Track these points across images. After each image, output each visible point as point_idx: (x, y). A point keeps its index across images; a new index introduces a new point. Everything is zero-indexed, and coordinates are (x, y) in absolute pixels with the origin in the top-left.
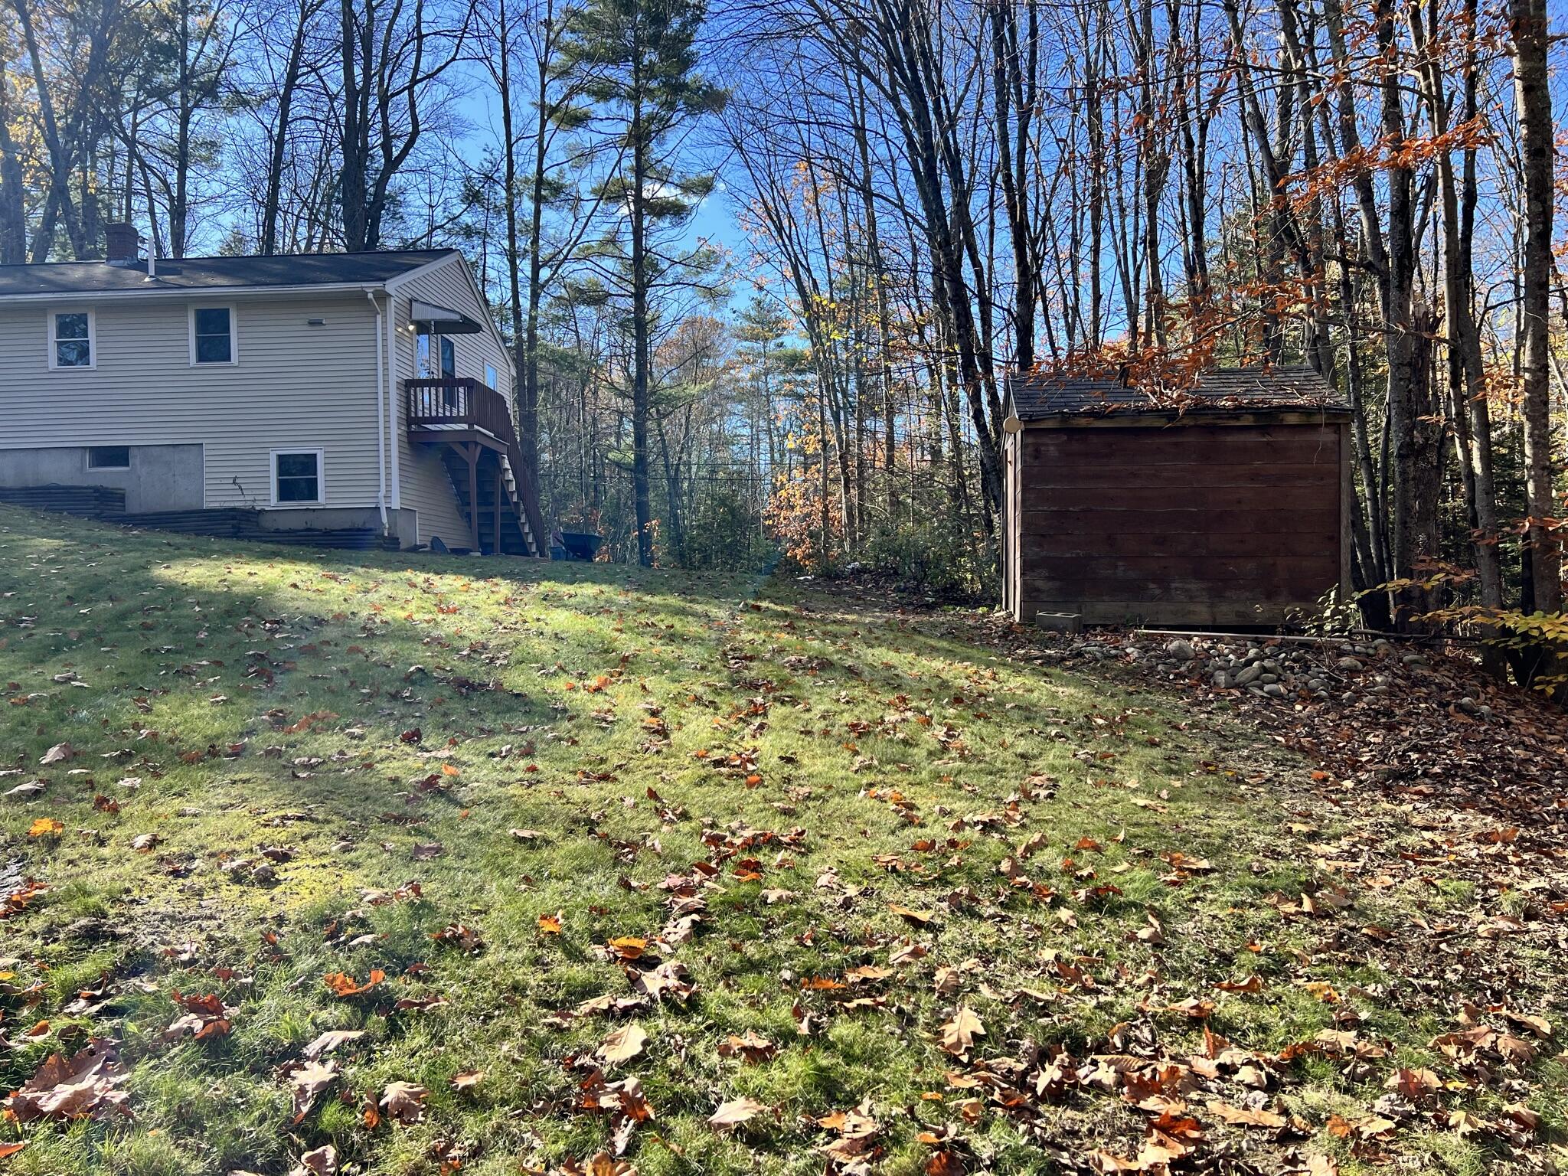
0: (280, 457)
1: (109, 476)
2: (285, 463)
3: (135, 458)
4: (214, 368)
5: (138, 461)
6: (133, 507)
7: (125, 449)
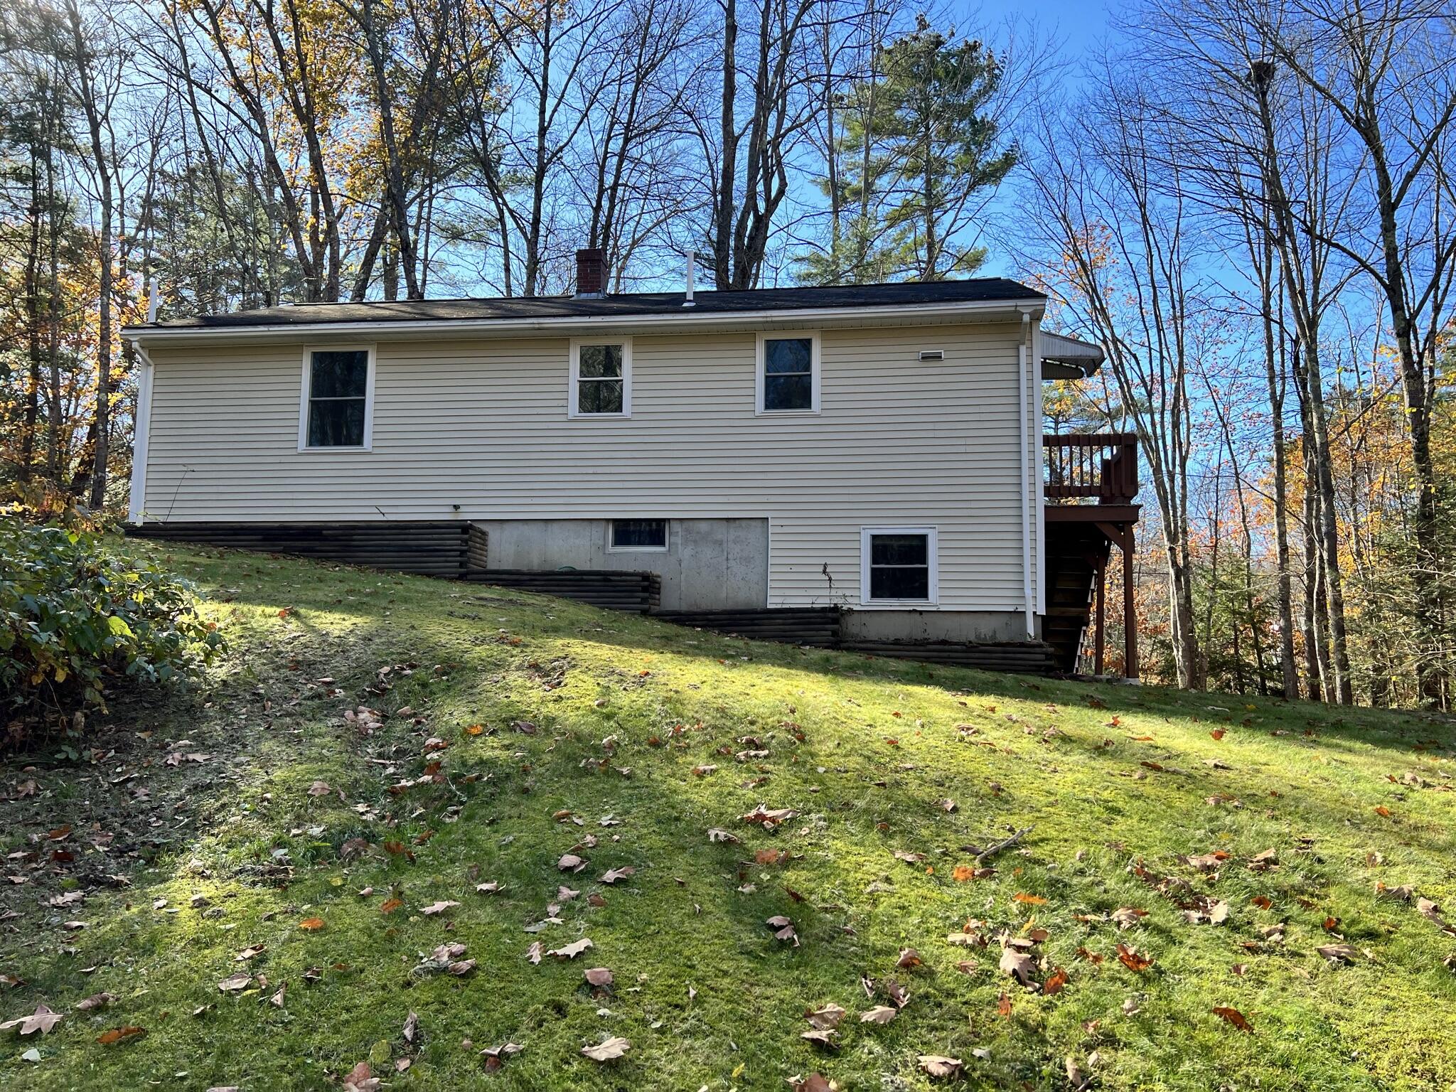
0: (874, 537)
1: (637, 557)
2: (883, 548)
3: (674, 536)
4: (789, 418)
5: (678, 540)
6: (671, 600)
7: (661, 522)
